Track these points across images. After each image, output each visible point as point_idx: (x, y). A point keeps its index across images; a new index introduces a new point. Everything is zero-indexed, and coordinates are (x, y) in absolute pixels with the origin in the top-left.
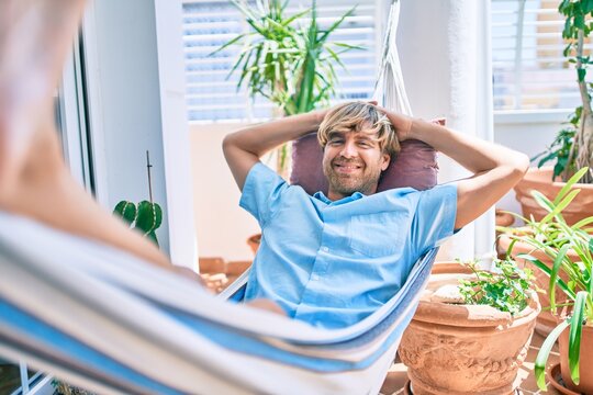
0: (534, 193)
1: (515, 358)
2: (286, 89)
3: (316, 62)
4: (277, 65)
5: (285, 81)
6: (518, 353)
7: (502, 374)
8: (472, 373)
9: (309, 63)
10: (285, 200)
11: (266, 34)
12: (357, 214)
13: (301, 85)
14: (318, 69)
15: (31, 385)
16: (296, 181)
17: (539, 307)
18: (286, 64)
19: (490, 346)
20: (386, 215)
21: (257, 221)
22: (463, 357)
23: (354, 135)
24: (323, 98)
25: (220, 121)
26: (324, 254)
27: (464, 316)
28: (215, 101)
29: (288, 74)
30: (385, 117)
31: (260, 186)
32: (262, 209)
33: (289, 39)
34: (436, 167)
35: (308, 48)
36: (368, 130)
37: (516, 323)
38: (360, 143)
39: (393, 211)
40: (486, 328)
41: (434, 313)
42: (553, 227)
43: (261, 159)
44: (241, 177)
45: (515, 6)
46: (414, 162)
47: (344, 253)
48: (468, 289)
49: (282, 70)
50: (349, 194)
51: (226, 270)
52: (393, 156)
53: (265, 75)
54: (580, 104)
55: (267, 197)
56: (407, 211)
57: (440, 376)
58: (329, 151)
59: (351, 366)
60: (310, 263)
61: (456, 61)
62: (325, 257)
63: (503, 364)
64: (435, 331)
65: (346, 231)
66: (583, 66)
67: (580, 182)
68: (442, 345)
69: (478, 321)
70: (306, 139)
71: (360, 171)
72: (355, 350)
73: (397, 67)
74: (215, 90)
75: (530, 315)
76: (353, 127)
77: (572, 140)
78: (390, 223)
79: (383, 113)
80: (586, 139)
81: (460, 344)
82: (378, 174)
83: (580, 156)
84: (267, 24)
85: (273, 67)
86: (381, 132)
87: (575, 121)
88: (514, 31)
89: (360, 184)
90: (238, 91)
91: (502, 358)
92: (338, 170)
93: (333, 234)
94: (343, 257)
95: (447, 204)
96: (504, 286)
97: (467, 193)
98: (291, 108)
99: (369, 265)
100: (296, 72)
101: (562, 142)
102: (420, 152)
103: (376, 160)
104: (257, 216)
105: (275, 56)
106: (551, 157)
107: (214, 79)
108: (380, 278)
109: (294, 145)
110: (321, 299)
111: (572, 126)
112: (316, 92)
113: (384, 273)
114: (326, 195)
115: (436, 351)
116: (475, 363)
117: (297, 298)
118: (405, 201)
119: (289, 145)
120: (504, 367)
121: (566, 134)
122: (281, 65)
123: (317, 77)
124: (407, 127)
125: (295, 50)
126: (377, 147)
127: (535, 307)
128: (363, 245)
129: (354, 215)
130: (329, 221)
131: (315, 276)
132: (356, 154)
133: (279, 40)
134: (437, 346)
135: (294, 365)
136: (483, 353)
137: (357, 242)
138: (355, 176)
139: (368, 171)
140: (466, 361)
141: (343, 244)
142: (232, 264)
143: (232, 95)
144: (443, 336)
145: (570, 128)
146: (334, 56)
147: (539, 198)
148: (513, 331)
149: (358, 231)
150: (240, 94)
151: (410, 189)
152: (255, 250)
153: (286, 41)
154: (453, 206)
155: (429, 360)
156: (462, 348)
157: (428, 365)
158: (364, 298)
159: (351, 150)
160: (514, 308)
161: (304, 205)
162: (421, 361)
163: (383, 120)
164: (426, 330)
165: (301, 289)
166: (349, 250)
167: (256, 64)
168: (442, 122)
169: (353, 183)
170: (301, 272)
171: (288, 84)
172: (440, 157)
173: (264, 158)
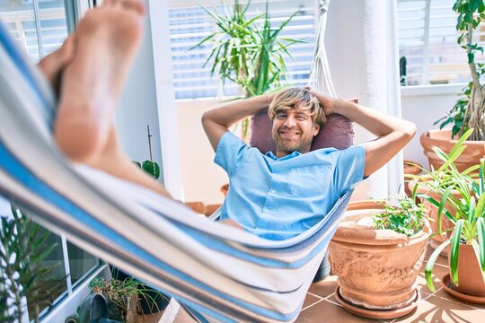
0: (435, 148)
1: (412, 268)
2: (247, 74)
3: (270, 53)
4: (240, 56)
5: (247, 68)
6: (414, 264)
7: (403, 279)
8: (381, 279)
9: (264, 54)
10: (246, 158)
11: (232, 34)
12: (296, 167)
13: (258, 71)
14: (271, 58)
15: (73, 289)
16: (254, 145)
17: (430, 230)
18: (247, 56)
19: (394, 258)
20: (316, 167)
21: (226, 173)
22: (374, 267)
23: (293, 111)
24: (275, 80)
25: (198, 99)
26: (272, 195)
27: (372, 238)
28: (194, 84)
29: (248, 63)
30: (315, 98)
31: (228, 148)
32: (230, 164)
33: (249, 36)
34: (352, 133)
35: (263, 44)
36: (303, 108)
37: (411, 242)
38: (298, 116)
39: (321, 164)
40: (390, 246)
41: (352, 235)
42: (449, 174)
43: (229, 129)
44: (215, 142)
45: (423, 4)
46: (336, 130)
47: (286, 194)
48: (378, 219)
49: (244, 60)
50: (290, 152)
51: (205, 212)
52: (321, 125)
53: (231, 64)
54: (472, 80)
55: (233, 156)
56: (330, 164)
57: (359, 281)
58: (276, 123)
59: (287, 265)
60: (262, 201)
61: (370, 53)
62: (273, 197)
63: (403, 271)
64: (354, 249)
65: (287, 179)
66: (472, 51)
67: (468, 139)
68: (359, 259)
69: (384, 241)
70: (260, 113)
71: (298, 136)
72: (288, 254)
73: (325, 61)
74: (193, 75)
75: (423, 236)
76: (292, 106)
77: (466, 107)
78: (318, 172)
79: (314, 95)
80: (476, 107)
81: (372, 257)
82: (311, 138)
83: (471, 120)
84: (232, 25)
85: (237, 58)
86: (313, 109)
87: (468, 93)
88: (422, 23)
89: (298, 145)
90: (212, 76)
91: (403, 267)
92: (283, 136)
93: (279, 181)
94: (285, 196)
95: (358, 159)
96: (405, 217)
97: (372, 151)
98: (251, 90)
99: (303, 202)
100: (254, 61)
101: (459, 109)
102: (340, 123)
103: (309, 128)
104: (226, 169)
105: (238, 50)
106: (450, 120)
107: (193, 66)
108: (312, 211)
109: (252, 119)
110: (270, 225)
111: (466, 96)
112: (270, 75)
113: (314, 207)
114: (275, 154)
115: (355, 263)
116: (383, 271)
117: (253, 224)
118: (330, 157)
119: (250, 118)
120: (404, 274)
121: (461, 103)
122: (243, 56)
123: (270, 64)
124: (331, 105)
125: (253, 45)
126: (310, 120)
127: (427, 231)
128: (299, 189)
129: (294, 167)
130: (275, 172)
131: (266, 210)
132: (295, 125)
133: (241, 37)
134: (356, 259)
135: (248, 261)
136: (389, 264)
137: (295, 186)
138: (294, 140)
139: (303, 136)
140: (376, 269)
141: (285, 188)
142: (209, 207)
143: (208, 78)
144: (359, 252)
145: (465, 98)
146: (283, 48)
147: (438, 152)
148: (410, 248)
149: (296, 179)
150: (213, 78)
151: (332, 149)
152: (225, 194)
153: (247, 39)
154: (362, 160)
155: (350, 270)
156: (374, 260)
157: (350, 274)
158: (300, 225)
159: (291, 122)
160: (411, 232)
161: (259, 161)
162: (345, 271)
163: (314, 100)
164: (348, 248)
165: (256, 218)
166: (289, 192)
167: (224, 55)
168: (356, 101)
169: (293, 145)
170: (256, 208)
171: (249, 70)
172: (355, 127)
173: (231, 128)
